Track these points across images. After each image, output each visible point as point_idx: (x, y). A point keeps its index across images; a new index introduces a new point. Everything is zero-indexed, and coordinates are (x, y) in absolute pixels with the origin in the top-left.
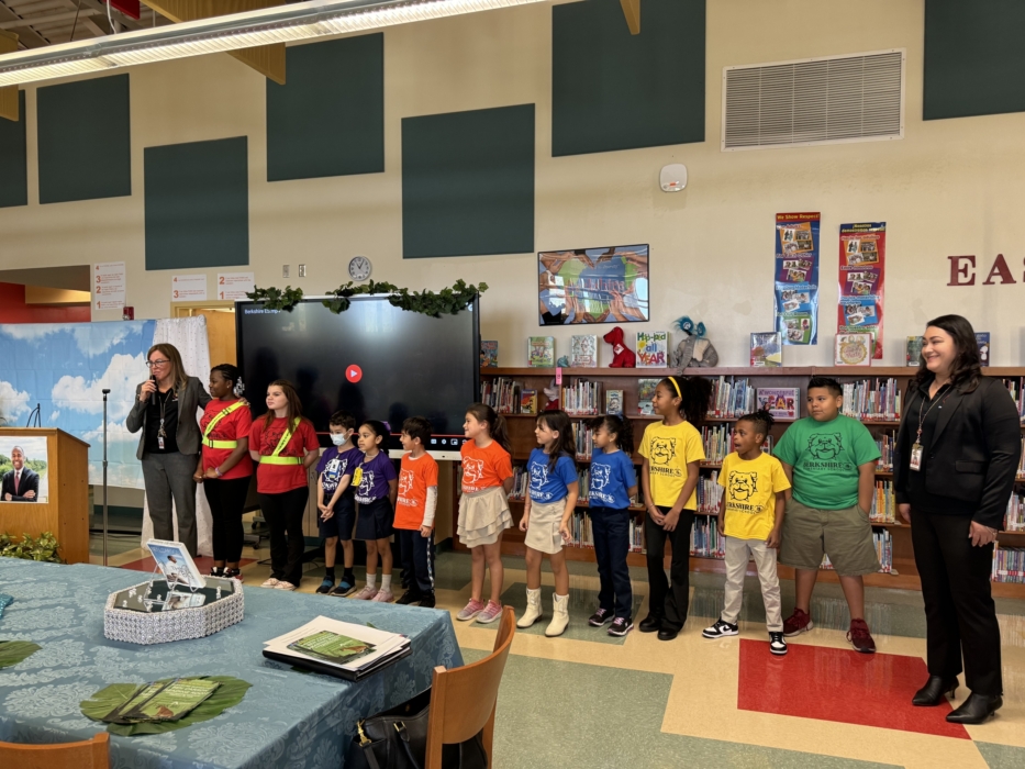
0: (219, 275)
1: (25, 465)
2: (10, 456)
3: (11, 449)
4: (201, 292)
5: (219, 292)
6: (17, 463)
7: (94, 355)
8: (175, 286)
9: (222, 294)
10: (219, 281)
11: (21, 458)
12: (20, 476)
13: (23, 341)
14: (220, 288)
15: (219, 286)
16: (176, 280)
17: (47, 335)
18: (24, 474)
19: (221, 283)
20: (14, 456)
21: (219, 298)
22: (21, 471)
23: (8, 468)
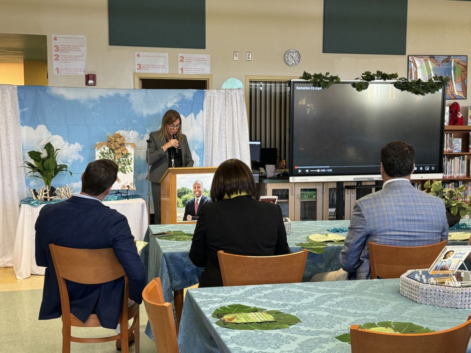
0: (180, 55)
1: (203, 194)
2: (191, 188)
3: (192, 184)
4: (163, 67)
5: (180, 68)
6: (197, 193)
7: (147, 114)
8: (138, 61)
9: (182, 69)
10: (180, 59)
11: (200, 189)
12: (199, 202)
13: (76, 102)
14: (181, 65)
15: (180, 63)
16: (138, 55)
17: (101, 98)
18: (202, 200)
19: (181, 61)
20: (195, 188)
21: (180, 72)
22: (200, 199)
23: (190, 197)
